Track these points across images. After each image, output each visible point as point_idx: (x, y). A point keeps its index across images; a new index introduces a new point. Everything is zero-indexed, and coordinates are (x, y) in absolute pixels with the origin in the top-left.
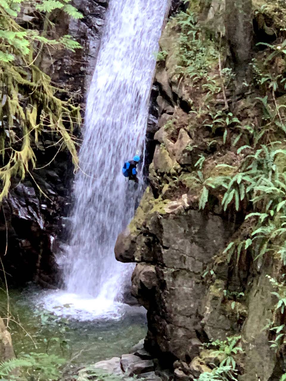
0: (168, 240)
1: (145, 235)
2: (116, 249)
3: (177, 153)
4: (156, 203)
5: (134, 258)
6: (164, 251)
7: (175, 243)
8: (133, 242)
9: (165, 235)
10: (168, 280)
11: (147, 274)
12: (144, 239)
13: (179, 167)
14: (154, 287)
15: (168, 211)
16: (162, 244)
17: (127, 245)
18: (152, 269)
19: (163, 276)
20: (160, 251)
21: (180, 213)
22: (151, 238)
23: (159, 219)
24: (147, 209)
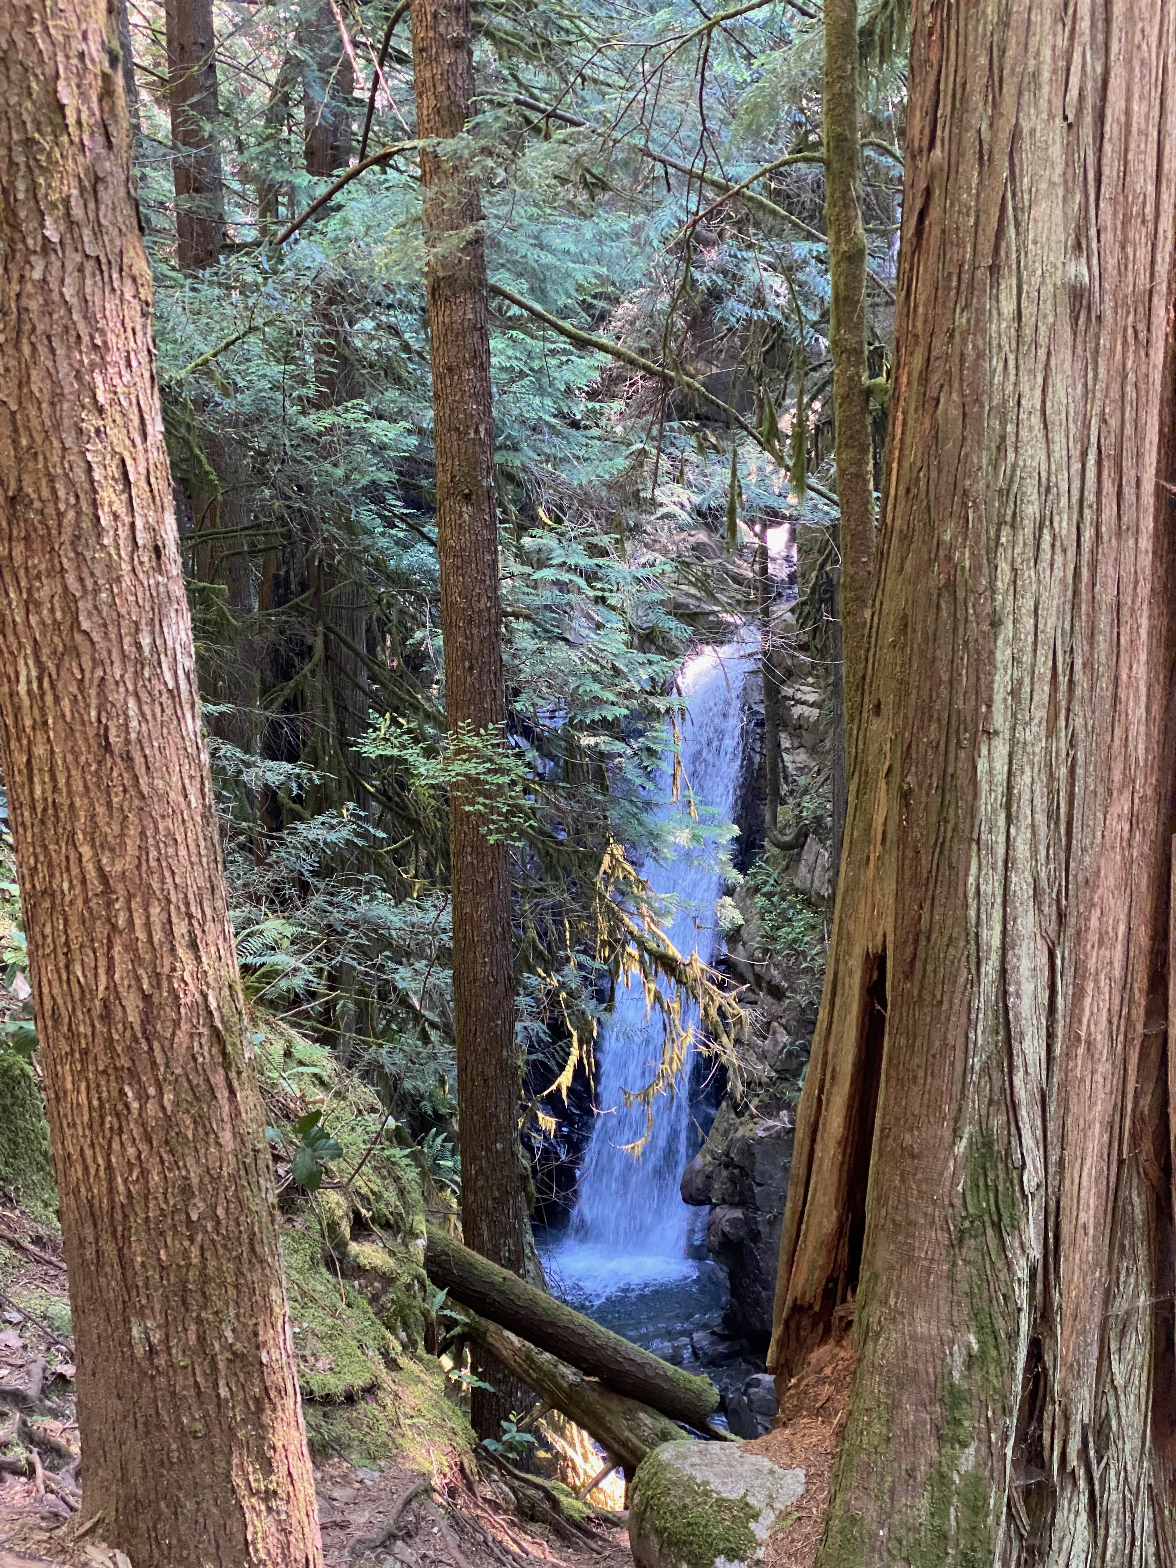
0: (763, 1174)
1: (727, 1167)
2: (683, 1187)
3: (769, 1055)
4: (741, 1124)
5: (710, 1199)
6: (757, 1190)
7: (772, 1178)
8: (709, 1177)
9: (759, 1167)
10: (763, 1229)
11: (733, 1222)
12: (725, 1173)
13: (773, 1074)
14: (741, 1241)
15: (761, 1134)
16: (753, 1179)
17: (699, 1181)
18: (738, 1214)
19: (757, 1223)
20: (751, 1189)
21: (779, 1137)
22: (736, 1171)
23: (749, 1146)
24: (726, 1132)
